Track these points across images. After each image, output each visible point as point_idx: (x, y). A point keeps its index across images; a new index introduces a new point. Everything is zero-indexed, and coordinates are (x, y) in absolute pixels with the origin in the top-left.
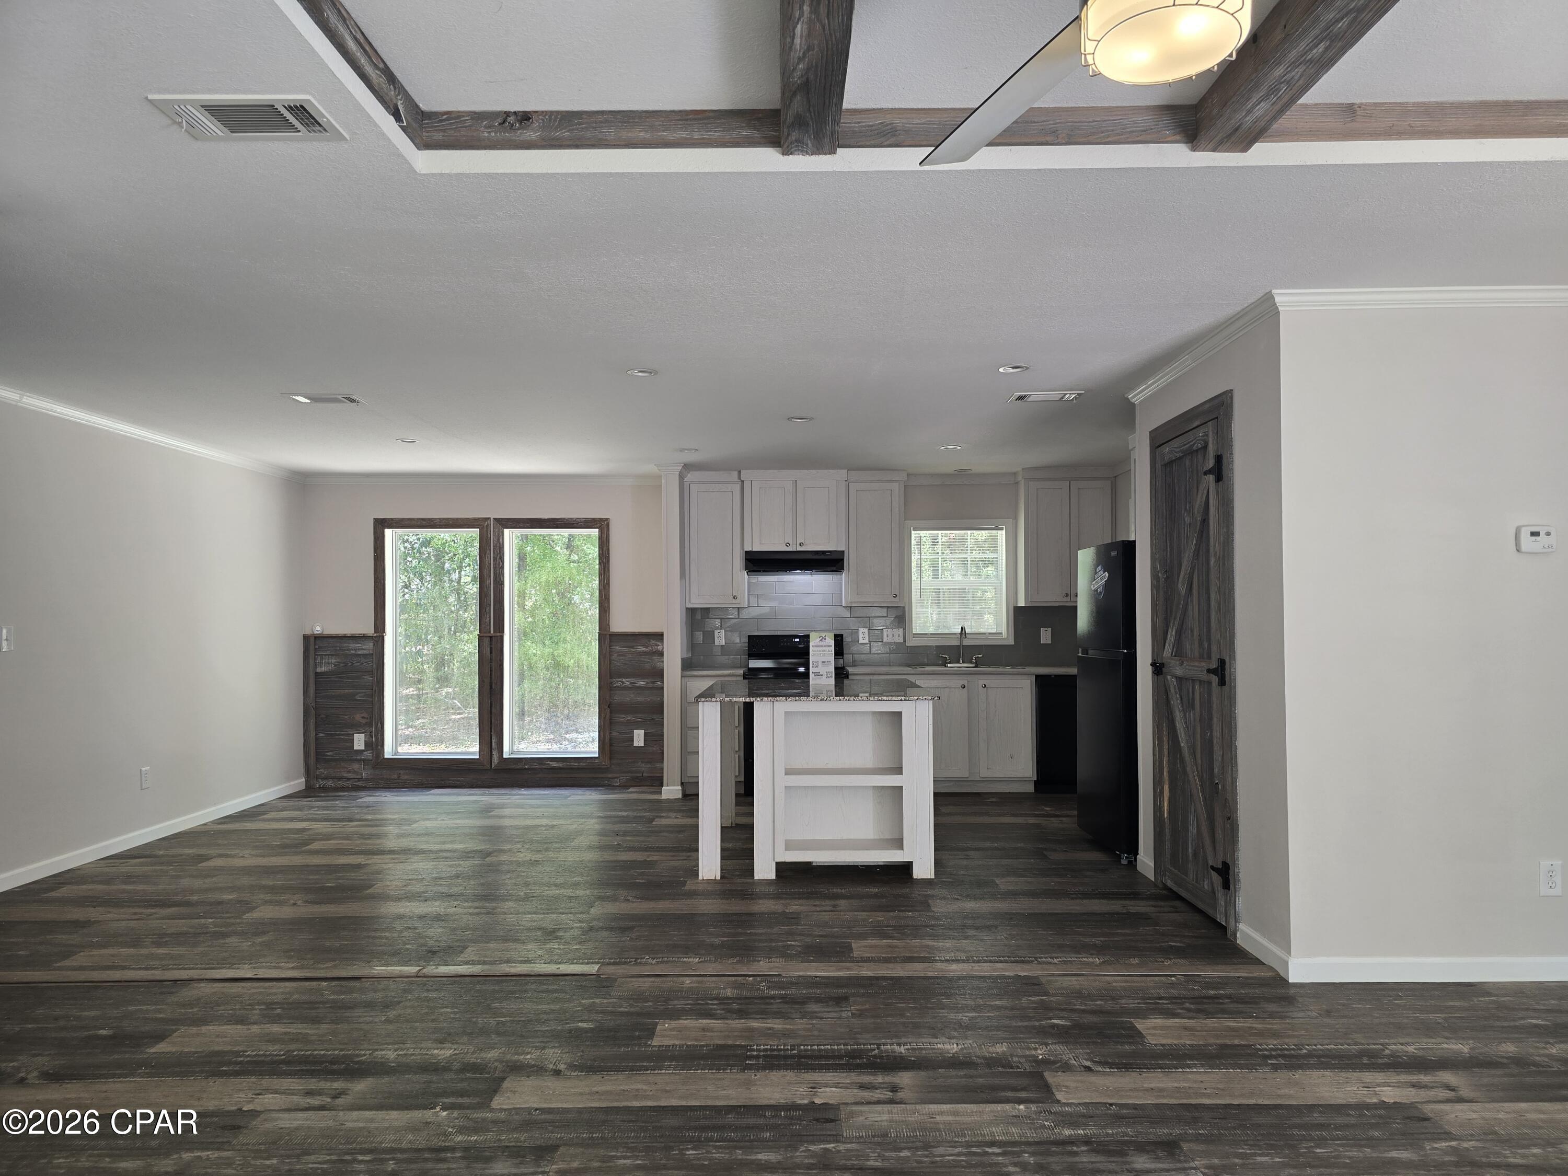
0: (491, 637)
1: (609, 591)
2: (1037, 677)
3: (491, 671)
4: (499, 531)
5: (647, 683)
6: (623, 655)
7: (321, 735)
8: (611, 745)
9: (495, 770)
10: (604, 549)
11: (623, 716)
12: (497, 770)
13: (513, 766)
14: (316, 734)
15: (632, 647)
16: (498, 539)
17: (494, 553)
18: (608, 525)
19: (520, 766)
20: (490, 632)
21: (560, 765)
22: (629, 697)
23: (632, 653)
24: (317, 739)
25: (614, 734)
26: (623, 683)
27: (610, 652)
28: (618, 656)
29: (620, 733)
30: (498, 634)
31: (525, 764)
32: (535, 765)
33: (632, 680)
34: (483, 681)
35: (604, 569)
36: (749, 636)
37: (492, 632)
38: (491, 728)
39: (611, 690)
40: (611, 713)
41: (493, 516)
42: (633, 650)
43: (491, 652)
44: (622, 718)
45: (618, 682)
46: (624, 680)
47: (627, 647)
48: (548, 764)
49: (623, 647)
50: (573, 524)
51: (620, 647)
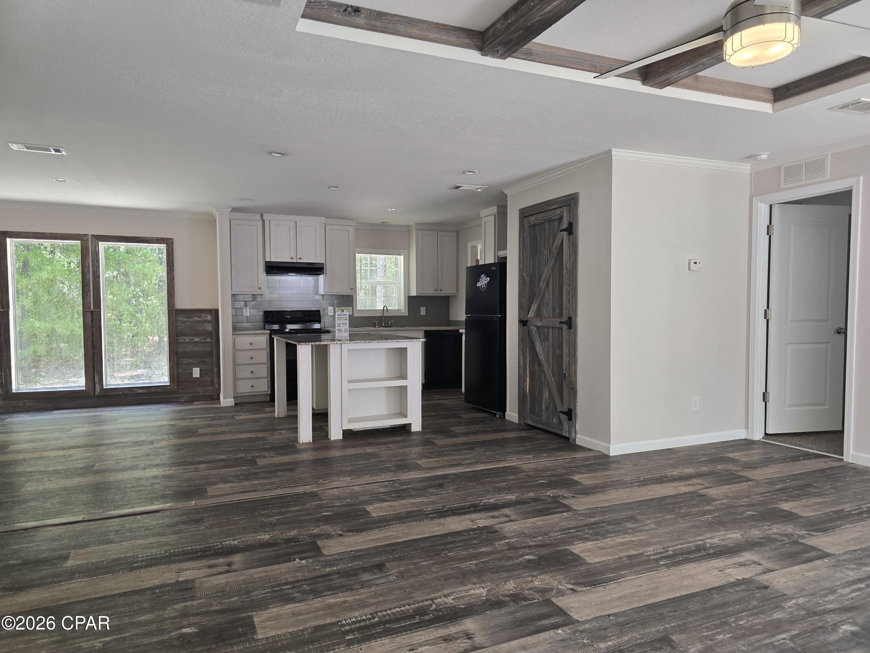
0: (92, 312)
1: (174, 283)
2: (425, 331)
3: (93, 333)
4: (95, 243)
5: (201, 339)
6: (184, 323)
8: (178, 377)
9: (97, 396)
10: (170, 257)
11: (185, 360)
12: (100, 396)
13: (111, 393)
15: (191, 318)
16: (95, 249)
17: (92, 258)
18: (172, 243)
19: (115, 393)
20: (90, 309)
21: (144, 391)
22: (189, 348)
23: (190, 321)
25: (180, 370)
26: (185, 339)
27: (176, 321)
28: (181, 323)
29: (184, 370)
30: (97, 310)
31: (119, 392)
32: (127, 392)
33: (191, 338)
34: (87, 340)
35: (171, 269)
36: (265, 311)
37: (92, 308)
38: (94, 370)
39: (177, 344)
40: (177, 358)
41: (90, 233)
42: (191, 320)
43: (92, 321)
44: (185, 361)
45: (181, 339)
46: (185, 338)
47: (187, 318)
48: (135, 391)
49: (185, 318)
50: (148, 240)
51: (182, 318)
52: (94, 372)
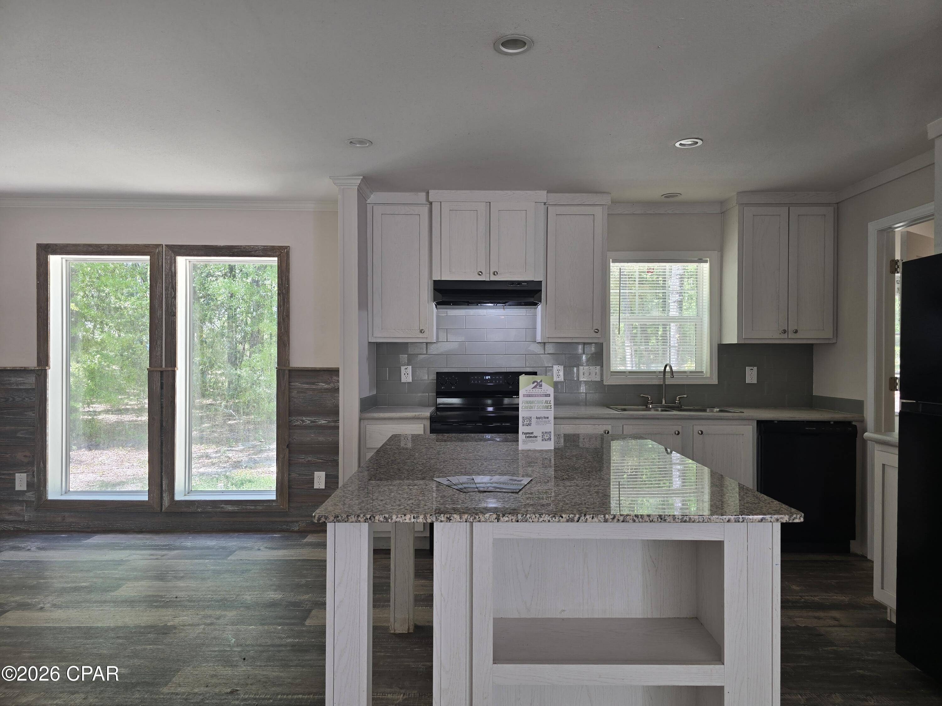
0: (162, 372)
3: (162, 408)
4: (171, 259)
5: (329, 422)
6: (302, 392)
8: (290, 487)
9: (166, 512)
10: (284, 279)
11: (303, 456)
12: (169, 514)
13: (185, 510)
15: (313, 384)
16: (171, 268)
17: (167, 282)
18: (288, 254)
19: (192, 509)
20: (161, 366)
21: (235, 509)
22: (310, 437)
23: (314, 390)
25: (294, 475)
26: (303, 421)
27: (289, 388)
28: (298, 392)
29: (299, 474)
30: (170, 369)
31: (198, 507)
32: (209, 509)
33: (313, 419)
34: (154, 419)
35: (284, 300)
36: (437, 373)
37: (164, 366)
38: (162, 469)
39: (290, 429)
40: (289, 453)
41: (165, 241)
42: (314, 387)
43: (162, 388)
44: (303, 459)
45: (297, 421)
46: (304, 418)
47: (307, 383)
48: (222, 508)
49: (304, 383)
50: (250, 252)
51: (299, 384)
52: (162, 472)
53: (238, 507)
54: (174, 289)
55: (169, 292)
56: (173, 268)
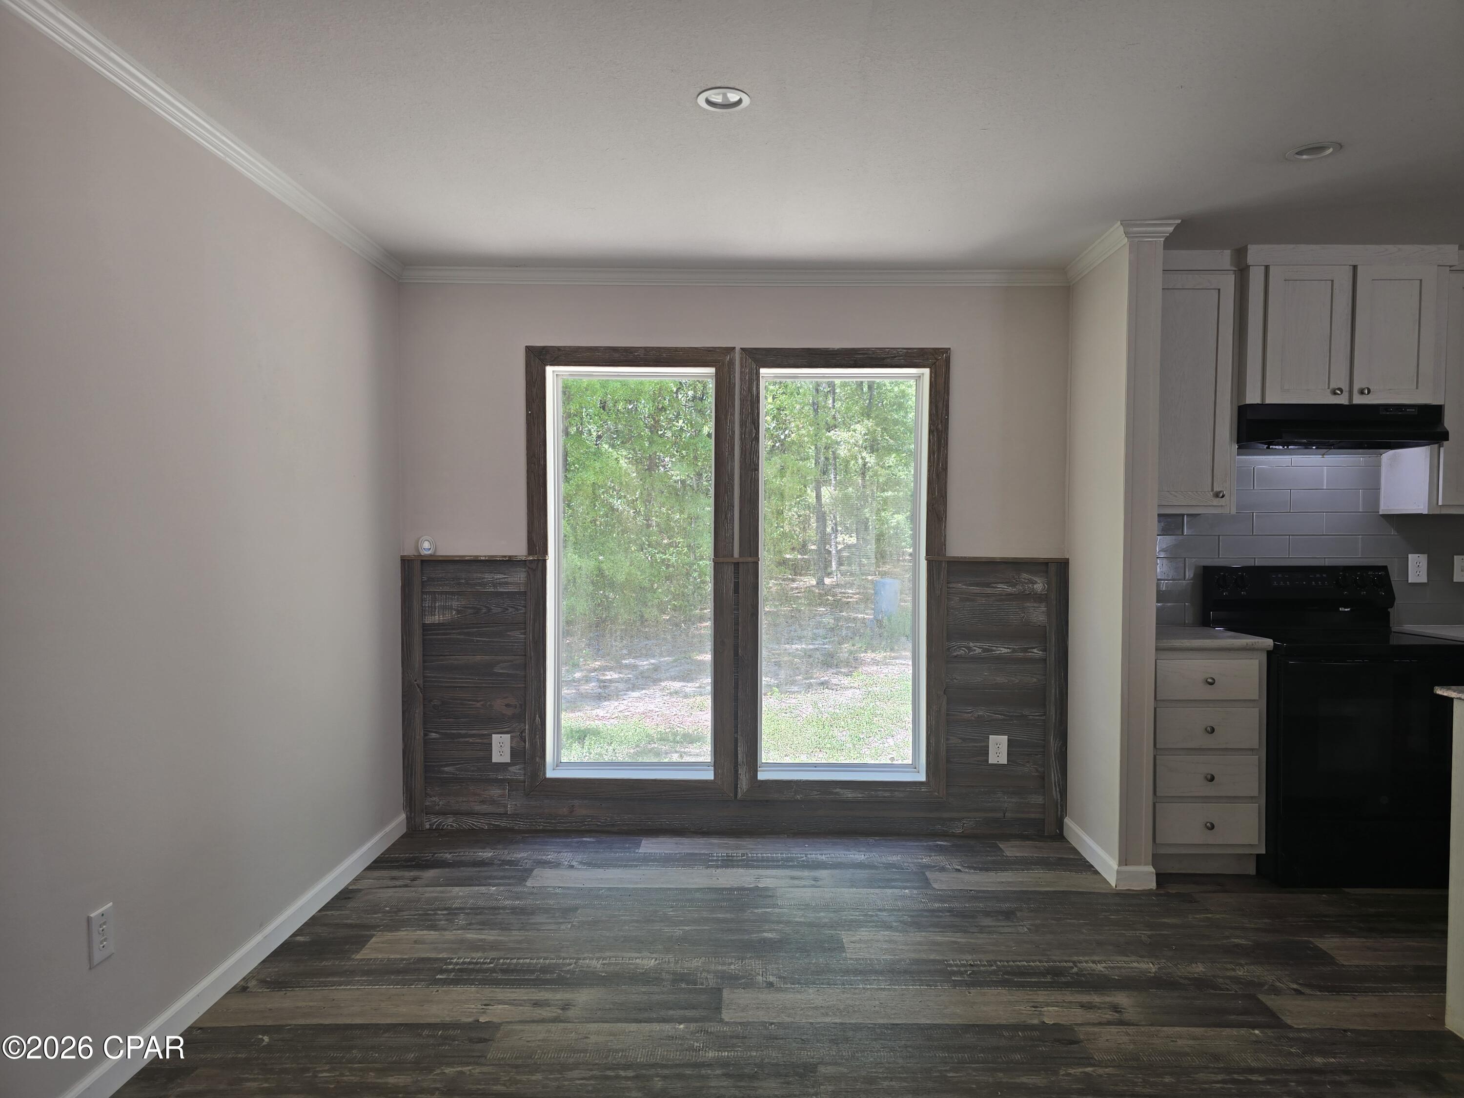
0: (737, 564)
1: (946, 483)
3: (739, 621)
4: (751, 373)
5: (1014, 651)
6: (968, 600)
7: (434, 735)
8: (949, 761)
9: (742, 801)
10: (940, 404)
11: (970, 709)
12: (747, 802)
13: (774, 794)
14: (425, 735)
15: (988, 585)
16: (750, 390)
17: (741, 413)
18: (946, 361)
19: (786, 794)
20: (732, 556)
22: (981, 677)
23: (988, 595)
24: (426, 742)
25: (956, 740)
26: (969, 649)
27: (947, 593)
28: (963, 600)
29: (965, 740)
31: (794, 792)
32: (814, 795)
33: (986, 645)
34: (723, 643)
35: (939, 441)
36: (1205, 569)
37: (737, 555)
38: (737, 726)
39: (947, 663)
40: (947, 704)
41: (740, 343)
42: (988, 590)
43: (738, 588)
44: (969, 712)
45: (960, 649)
46: (971, 644)
47: (977, 585)
48: (836, 793)
49: (971, 585)
50: (884, 359)
51: (964, 585)
52: (736, 732)
53: (862, 793)
54: (756, 425)
55: (747, 430)
56: (755, 389)
